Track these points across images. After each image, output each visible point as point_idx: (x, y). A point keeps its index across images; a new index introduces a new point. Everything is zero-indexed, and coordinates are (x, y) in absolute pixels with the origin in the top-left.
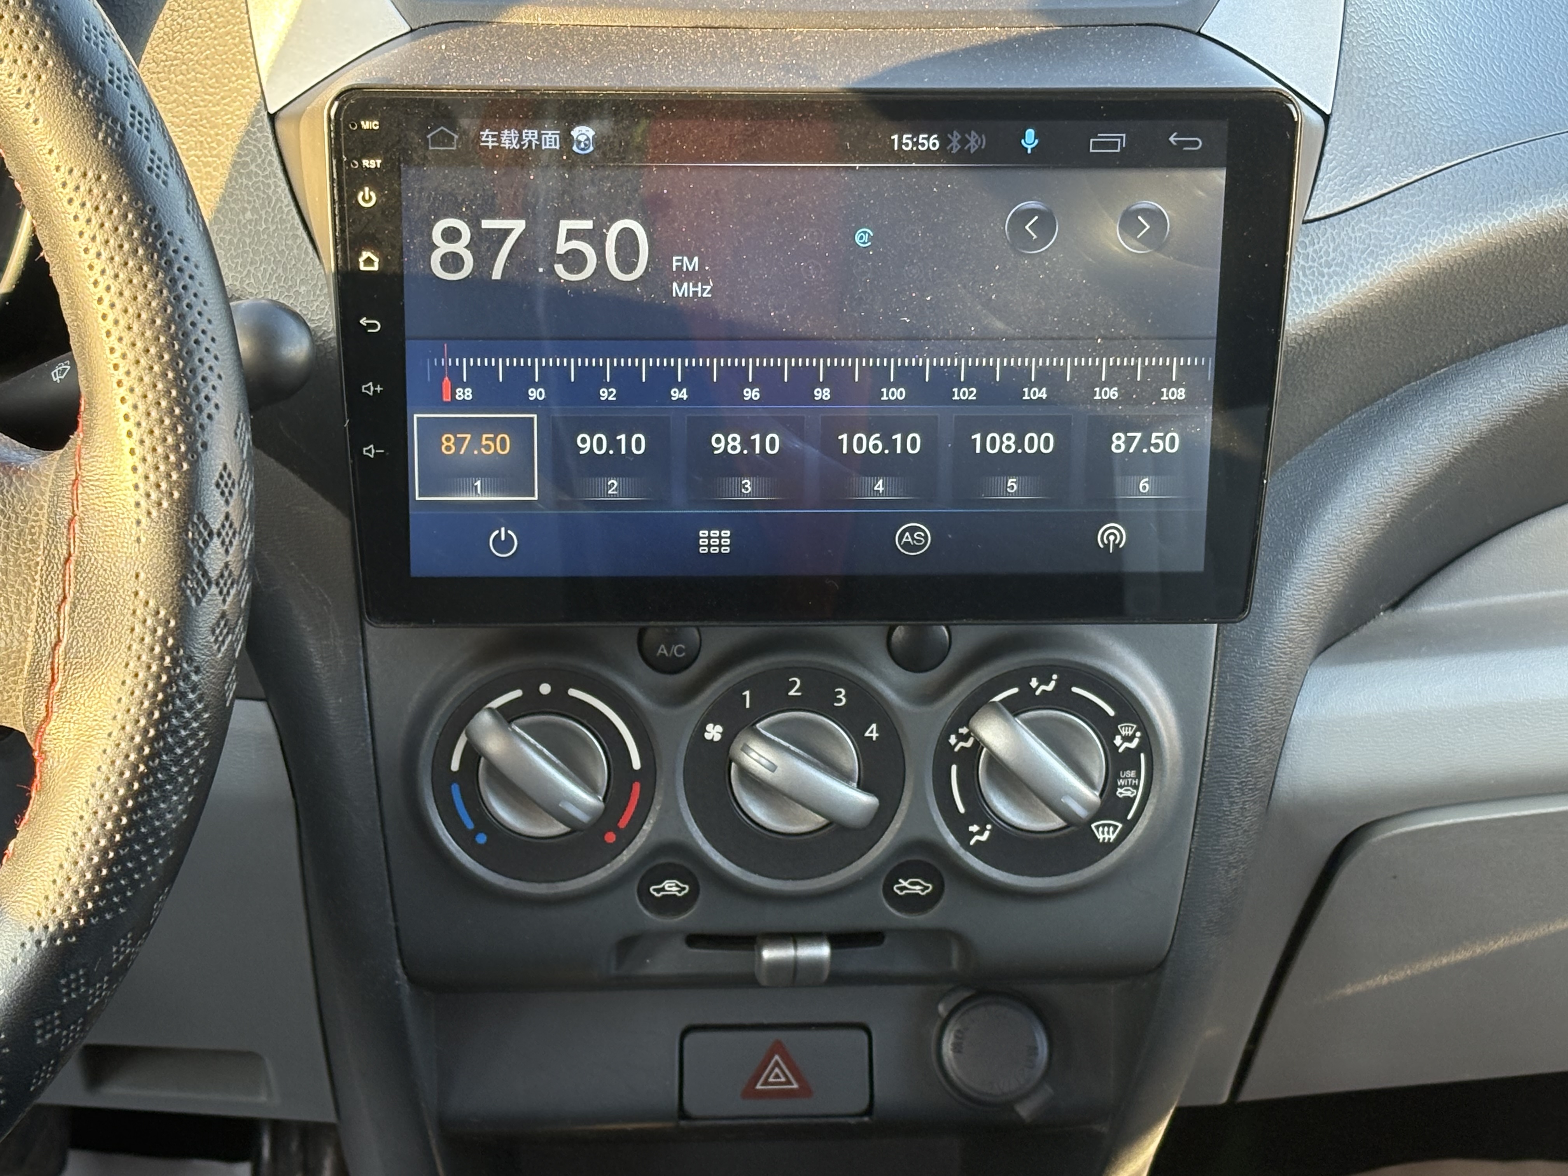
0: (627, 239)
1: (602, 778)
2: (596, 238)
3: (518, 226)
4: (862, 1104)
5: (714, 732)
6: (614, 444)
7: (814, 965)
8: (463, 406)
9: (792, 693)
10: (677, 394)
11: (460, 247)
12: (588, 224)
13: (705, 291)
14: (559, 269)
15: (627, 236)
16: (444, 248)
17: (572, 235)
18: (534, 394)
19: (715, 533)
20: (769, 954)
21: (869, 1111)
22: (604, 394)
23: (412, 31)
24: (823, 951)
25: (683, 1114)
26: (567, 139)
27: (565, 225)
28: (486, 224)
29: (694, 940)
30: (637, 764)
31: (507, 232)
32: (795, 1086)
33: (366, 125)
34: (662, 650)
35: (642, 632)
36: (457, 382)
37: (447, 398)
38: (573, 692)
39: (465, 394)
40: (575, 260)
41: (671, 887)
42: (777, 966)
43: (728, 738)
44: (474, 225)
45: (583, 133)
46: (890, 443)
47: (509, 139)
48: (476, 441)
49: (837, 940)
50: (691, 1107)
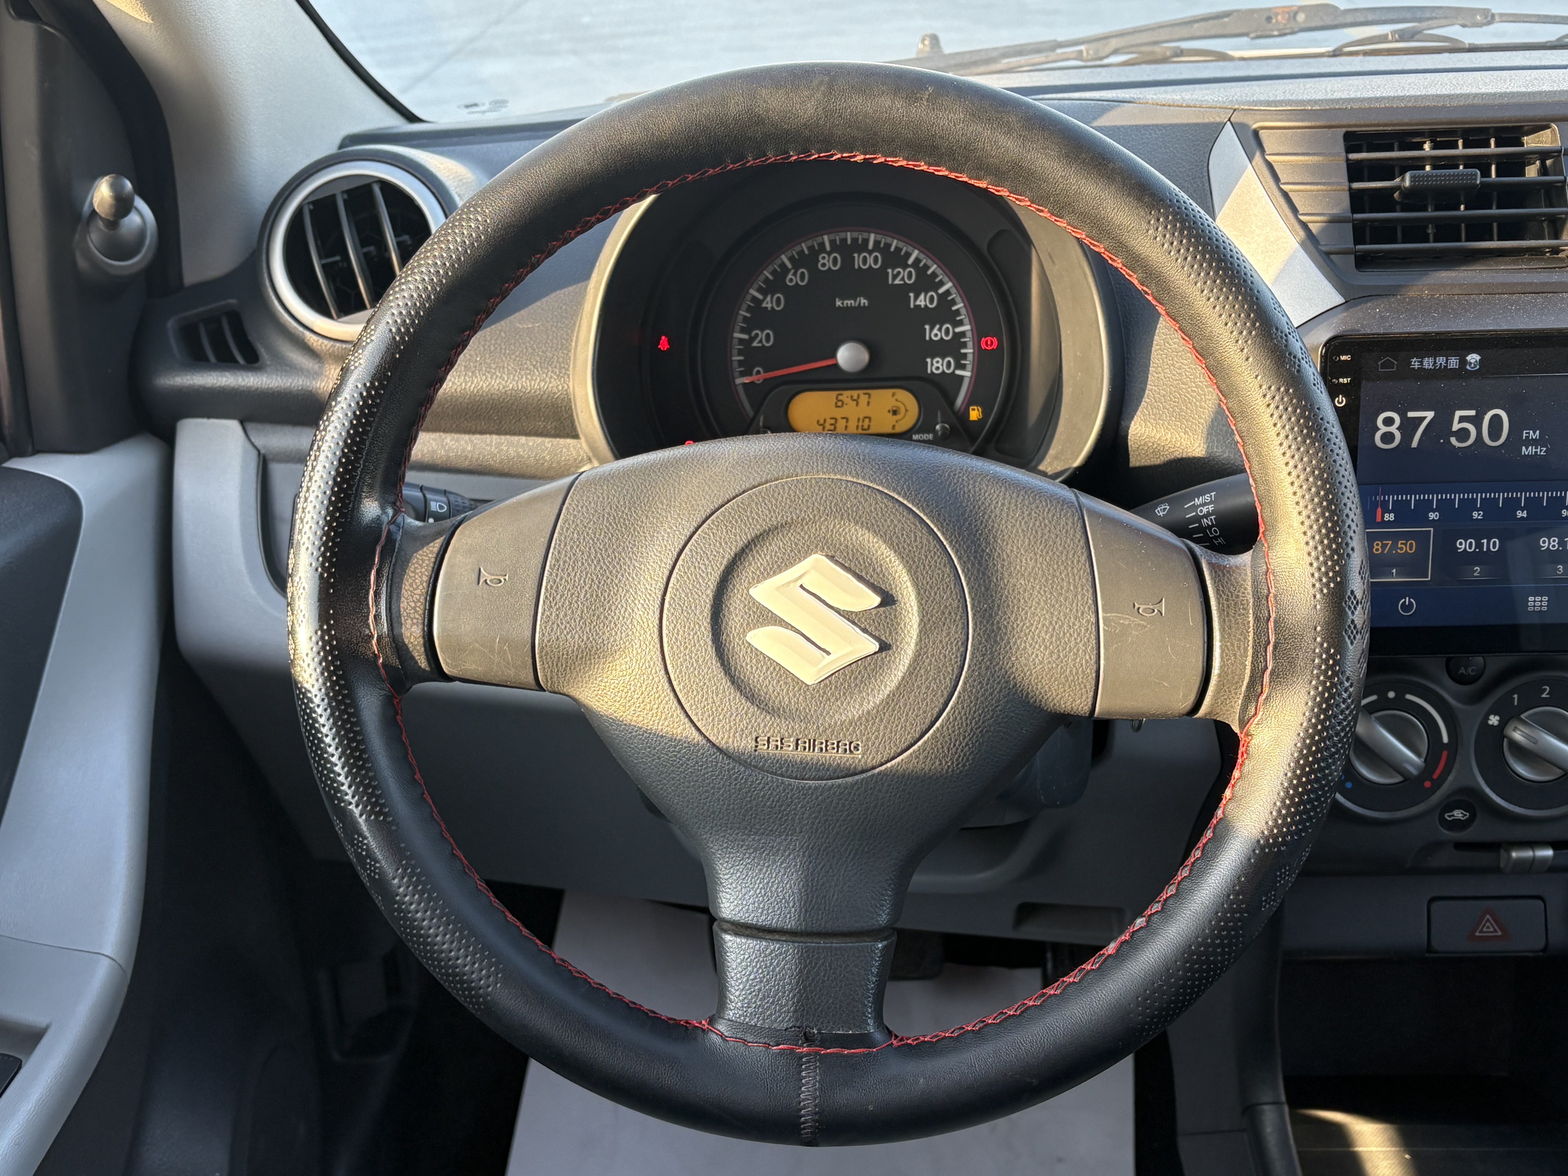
0: (1496, 422)
1: (1424, 748)
2: (1477, 421)
3: (1430, 415)
4: (1542, 944)
5: (1494, 720)
6: (1479, 545)
7: (1544, 860)
8: (1389, 524)
9: (1544, 696)
10: (1520, 514)
11: (1393, 429)
12: (1472, 413)
13: (1542, 451)
14: (1453, 440)
15: (1496, 419)
16: (1383, 429)
17: (1462, 419)
18: (1432, 516)
19: (1538, 598)
20: (1514, 854)
21: (1545, 950)
22: (1475, 515)
23: (1346, 302)
24: (1549, 853)
25: (1429, 949)
26: (1463, 362)
27: (1459, 414)
28: (1411, 414)
29: (1459, 846)
30: (1445, 739)
31: (1424, 418)
32: (1500, 933)
33: (1343, 358)
34: (1462, 670)
35: (1448, 660)
36: (1386, 510)
37: (1379, 519)
38: (1409, 697)
39: (1390, 517)
40: (1463, 434)
41: (1458, 814)
42: (1521, 862)
43: (1503, 724)
44: (1403, 416)
45: (1473, 358)
47: (1428, 363)
48: (1394, 546)
49: (1555, 845)
50: (1436, 944)
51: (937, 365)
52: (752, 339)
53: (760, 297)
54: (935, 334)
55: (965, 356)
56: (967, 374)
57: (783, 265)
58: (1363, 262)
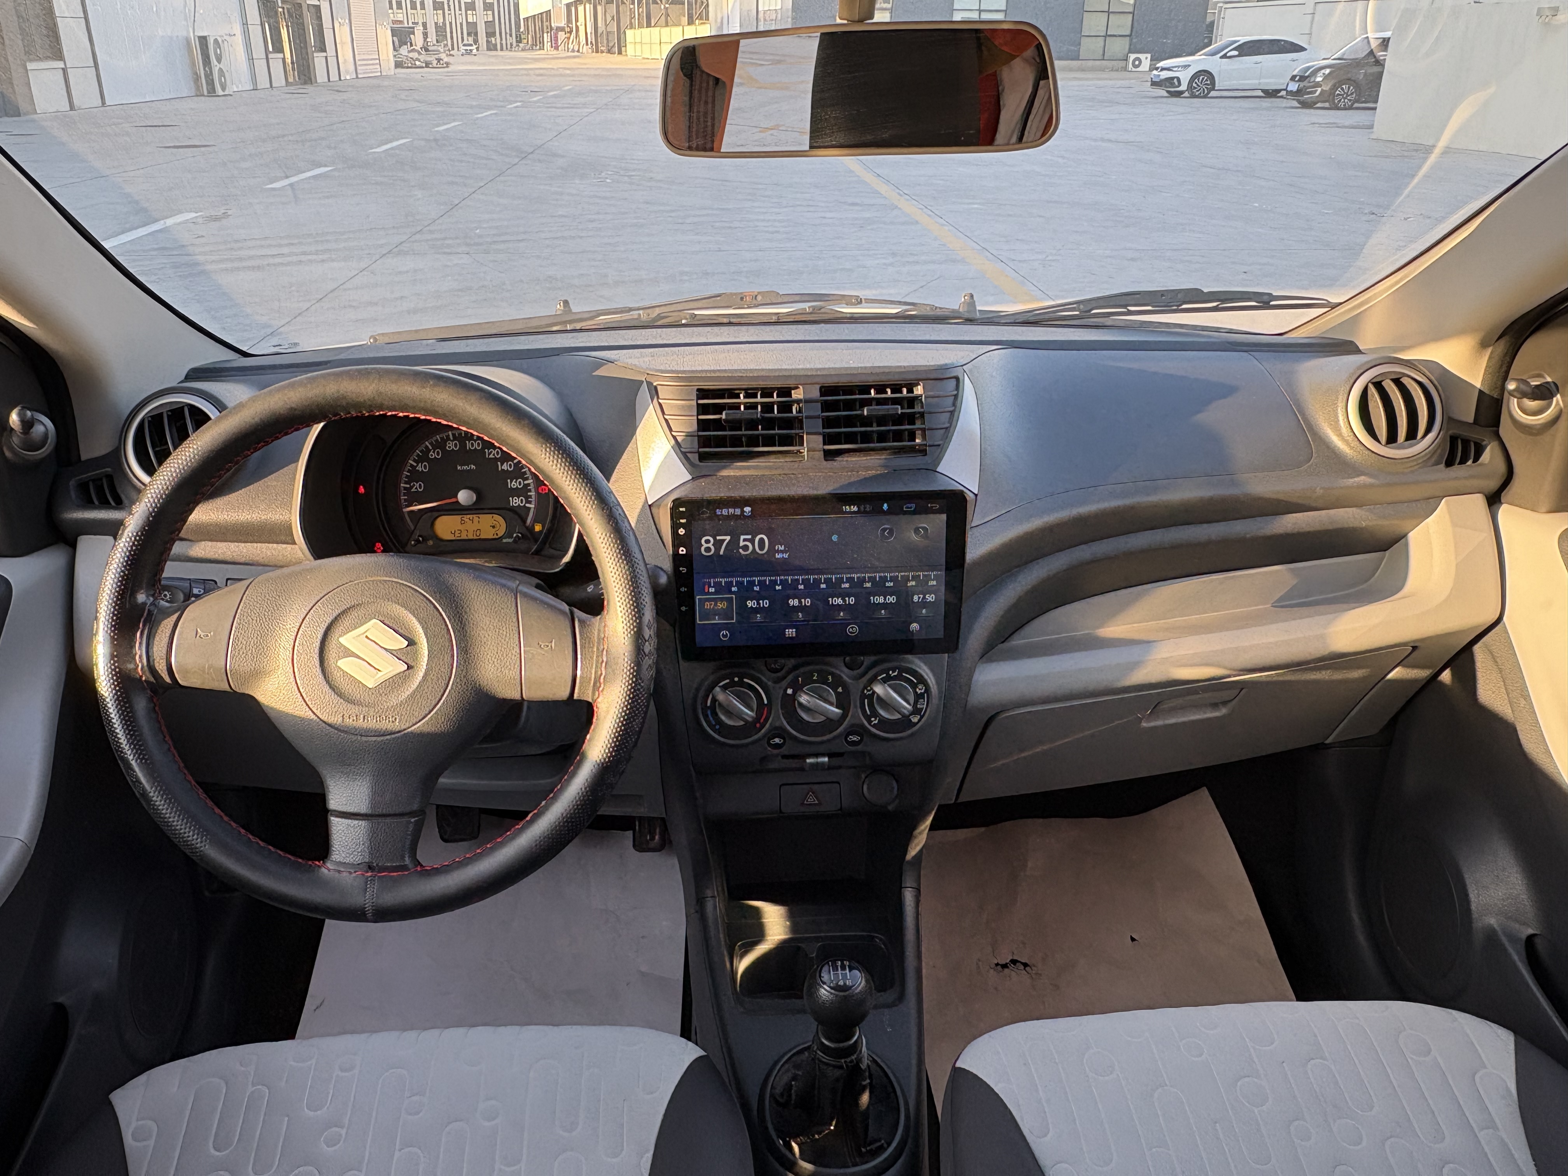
0: (762, 541)
1: (755, 707)
2: (752, 541)
3: (728, 538)
4: (839, 807)
5: (790, 691)
6: (758, 604)
7: (823, 763)
8: (712, 594)
9: (814, 678)
10: (778, 588)
11: (710, 545)
12: (749, 537)
13: (786, 556)
14: (741, 550)
15: (762, 540)
16: (705, 545)
17: (745, 540)
18: (733, 589)
19: (790, 630)
20: (808, 761)
21: (841, 809)
22: (755, 588)
23: (693, 478)
24: (826, 759)
25: (781, 812)
26: (743, 511)
27: (742, 537)
28: (718, 538)
29: (785, 757)
30: (766, 702)
31: (724, 540)
32: (817, 802)
33: (681, 509)
34: (773, 666)
35: (766, 661)
36: (710, 586)
37: (707, 591)
38: (745, 680)
39: (712, 590)
40: (746, 548)
41: (777, 740)
42: (812, 764)
43: (795, 693)
44: (715, 539)
45: (747, 509)
46: (844, 601)
47: (725, 512)
48: (716, 605)
49: (830, 756)
50: (783, 809)
51: (515, 502)
52: (412, 487)
53: (415, 464)
54: (514, 484)
55: (530, 497)
56: (532, 506)
57: (427, 447)
58: (703, 457)
